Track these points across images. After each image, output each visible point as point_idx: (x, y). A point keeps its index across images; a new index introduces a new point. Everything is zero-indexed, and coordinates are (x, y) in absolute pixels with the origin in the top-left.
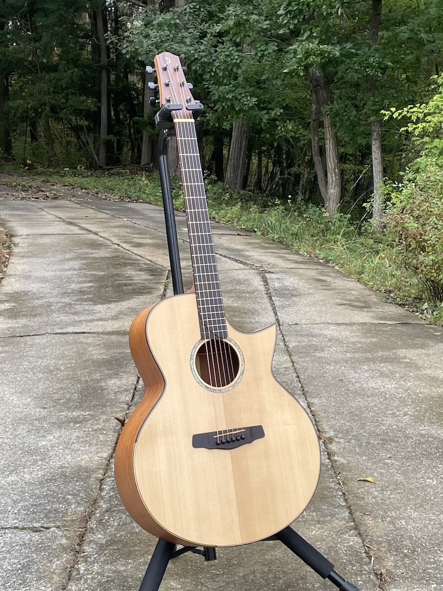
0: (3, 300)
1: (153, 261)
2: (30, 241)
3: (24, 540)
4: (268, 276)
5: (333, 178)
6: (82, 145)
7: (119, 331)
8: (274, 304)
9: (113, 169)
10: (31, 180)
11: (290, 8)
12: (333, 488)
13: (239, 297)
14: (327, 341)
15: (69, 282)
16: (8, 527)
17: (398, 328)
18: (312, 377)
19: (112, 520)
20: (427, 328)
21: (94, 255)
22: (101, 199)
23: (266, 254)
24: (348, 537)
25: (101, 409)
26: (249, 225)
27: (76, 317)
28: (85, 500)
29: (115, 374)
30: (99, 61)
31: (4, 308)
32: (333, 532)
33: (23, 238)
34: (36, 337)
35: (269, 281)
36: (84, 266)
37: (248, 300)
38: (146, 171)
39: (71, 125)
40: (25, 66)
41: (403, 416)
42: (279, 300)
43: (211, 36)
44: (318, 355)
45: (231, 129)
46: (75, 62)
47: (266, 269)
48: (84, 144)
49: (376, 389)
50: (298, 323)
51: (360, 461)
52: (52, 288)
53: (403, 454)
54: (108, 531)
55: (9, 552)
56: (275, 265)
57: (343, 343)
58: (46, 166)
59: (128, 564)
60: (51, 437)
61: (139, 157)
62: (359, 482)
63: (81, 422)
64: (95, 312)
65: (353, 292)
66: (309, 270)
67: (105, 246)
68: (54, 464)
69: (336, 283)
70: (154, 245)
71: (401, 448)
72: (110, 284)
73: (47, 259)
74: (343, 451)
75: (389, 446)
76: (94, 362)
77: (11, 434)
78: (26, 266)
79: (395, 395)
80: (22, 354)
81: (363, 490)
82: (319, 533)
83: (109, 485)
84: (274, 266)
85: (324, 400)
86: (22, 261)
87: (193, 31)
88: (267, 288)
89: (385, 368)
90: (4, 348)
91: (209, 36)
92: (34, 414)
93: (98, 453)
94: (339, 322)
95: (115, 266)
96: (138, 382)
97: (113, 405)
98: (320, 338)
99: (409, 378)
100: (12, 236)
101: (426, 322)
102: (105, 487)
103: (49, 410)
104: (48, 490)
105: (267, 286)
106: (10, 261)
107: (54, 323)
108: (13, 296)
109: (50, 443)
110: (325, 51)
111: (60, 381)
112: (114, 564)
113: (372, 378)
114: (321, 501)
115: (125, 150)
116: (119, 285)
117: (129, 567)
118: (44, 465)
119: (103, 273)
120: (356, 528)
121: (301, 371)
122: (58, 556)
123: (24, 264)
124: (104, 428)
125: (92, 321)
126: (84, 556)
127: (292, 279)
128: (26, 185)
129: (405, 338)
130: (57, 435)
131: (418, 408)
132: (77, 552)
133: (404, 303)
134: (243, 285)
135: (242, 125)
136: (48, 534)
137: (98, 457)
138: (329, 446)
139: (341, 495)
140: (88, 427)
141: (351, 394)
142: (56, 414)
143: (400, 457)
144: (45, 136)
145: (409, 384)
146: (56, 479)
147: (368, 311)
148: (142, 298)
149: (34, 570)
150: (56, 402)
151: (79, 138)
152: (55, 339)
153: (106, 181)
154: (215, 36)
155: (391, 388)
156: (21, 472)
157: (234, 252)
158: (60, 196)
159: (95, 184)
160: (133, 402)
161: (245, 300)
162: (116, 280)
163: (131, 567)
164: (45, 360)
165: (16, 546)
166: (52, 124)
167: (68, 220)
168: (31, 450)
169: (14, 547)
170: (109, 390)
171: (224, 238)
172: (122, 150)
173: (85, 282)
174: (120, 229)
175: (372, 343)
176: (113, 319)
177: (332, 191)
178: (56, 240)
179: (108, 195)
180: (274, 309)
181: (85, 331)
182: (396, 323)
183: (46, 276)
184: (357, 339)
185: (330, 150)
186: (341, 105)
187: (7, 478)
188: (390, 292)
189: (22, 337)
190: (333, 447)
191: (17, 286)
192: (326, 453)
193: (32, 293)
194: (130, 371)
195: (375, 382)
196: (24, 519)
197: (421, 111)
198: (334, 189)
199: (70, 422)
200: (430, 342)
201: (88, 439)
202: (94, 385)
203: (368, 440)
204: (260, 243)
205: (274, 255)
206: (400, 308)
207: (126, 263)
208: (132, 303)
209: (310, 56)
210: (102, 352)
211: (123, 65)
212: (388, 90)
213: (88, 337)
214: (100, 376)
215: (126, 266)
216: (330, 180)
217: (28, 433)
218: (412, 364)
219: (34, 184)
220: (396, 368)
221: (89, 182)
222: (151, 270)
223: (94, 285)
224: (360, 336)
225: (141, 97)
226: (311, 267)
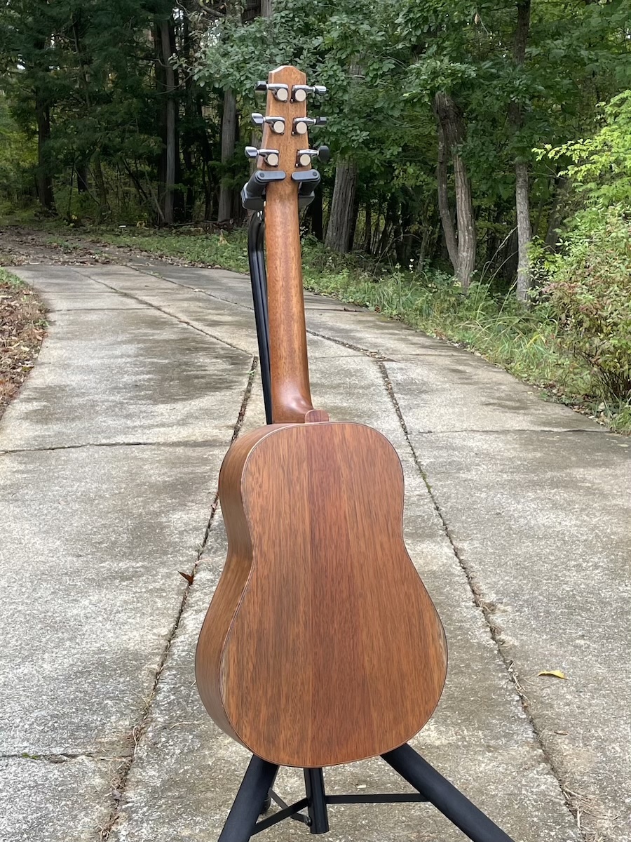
0: (31, 397)
1: (234, 345)
2: (71, 318)
3: (36, 778)
4: (387, 365)
5: (465, 237)
6: (144, 197)
7: (188, 441)
8: (397, 404)
9: (182, 226)
10: (77, 240)
11: (411, 15)
12: (504, 689)
13: (350, 394)
14: (473, 457)
15: (122, 373)
16: (13, 753)
17: (569, 438)
18: (457, 508)
19: (172, 743)
20: (609, 437)
21: (156, 337)
22: (165, 264)
23: (383, 336)
24: (537, 776)
25: (160, 558)
26: (359, 297)
27: (129, 422)
28: (132, 707)
29: (181, 505)
30: (165, 89)
31: (31, 408)
32: (513, 765)
33: (62, 314)
34: (73, 450)
35: (388, 371)
36: (142, 352)
37: (362, 397)
38: (224, 229)
39: (129, 171)
40: (72, 95)
41: (593, 570)
42: (404, 398)
43: (308, 52)
44: (463, 475)
45: (334, 176)
46: (135, 91)
47: (383, 355)
48: (145, 195)
49: (549, 527)
50: (433, 430)
51: (539, 641)
52: (98, 381)
53: (600, 630)
54: (165, 763)
55: (11, 800)
56: (395, 350)
57: (496, 459)
58: (96, 223)
59: (196, 823)
60: (87, 602)
61: (216, 212)
62: (542, 677)
63: (130, 579)
64: (155, 414)
65: (503, 387)
66: (442, 358)
67: (169, 325)
68: (89, 646)
69: (479, 375)
70: (234, 323)
71: (597, 620)
72: (175, 376)
73: (93, 342)
74: (514, 626)
75: (579, 617)
76: (151, 486)
77: (28, 597)
78: (64, 351)
79: (577, 537)
80: (51, 474)
81: (549, 692)
82: (490, 767)
83: (168, 683)
84: (394, 352)
85: (476, 543)
86: (59, 345)
87: (285, 47)
88: (386, 381)
89: (560, 495)
90: (28, 466)
91: (305, 52)
92: (63, 565)
93: (153, 628)
94: (488, 429)
95: (183, 352)
96: (212, 516)
97: (177, 551)
98: (463, 451)
99: (594, 510)
100: (48, 311)
101: (605, 429)
102: (162, 686)
103: (85, 559)
104: (77, 690)
105: (386, 379)
106: (45, 344)
107: (99, 430)
108: (45, 392)
109: (84, 611)
110: (458, 71)
111: (103, 514)
112: (174, 823)
113: (541, 510)
114: (488, 711)
115: (198, 203)
116: (189, 378)
117: (198, 831)
118: (74, 648)
119: (167, 361)
120: (547, 759)
121: (440, 500)
122: (87, 807)
123: (61, 348)
124: (163, 587)
125: (150, 427)
126: (127, 808)
127: (420, 369)
128: (70, 246)
129: (580, 451)
130: (95, 598)
131: (613, 557)
132: (116, 800)
133: (572, 401)
134: (354, 378)
135: (348, 169)
136: (73, 767)
137: (154, 634)
138: (491, 617)
139: (517, 701)
140: (141, 586)
141: (514, 536)
142: (96, 566)
143: (597, 635)
144: (96, 185)
145: (594, 520)
146: (89, 672)
147: (525, 414)
148: (219, 395)
149: (47, 834)
150: (96, 546)
151: (138, 187)
152: (98, 453)
153: (173, 241)
154: (314, 54)
155: (570, 526)
156: (38, 659)
157: (340, 333)
158: (112, 260)
159: (158, 245)
160: (205, 548)
161: (358, 398)
162: (184, 371)
163: (201, 831)
164: (83, 484)
165: (23, 789)
166: (105, 170)
167: (122, 291)
168: (56, 622)
169: (19, 791)
170: (172, 528)
171: (327, 314)
172: (194, 203)
173: (142, 373)
174: (190, 302)
175: (534, 459)
176: (180, 425)
177: (465, 254)
178: (105, 317)
179: (175, 258)
180: (398, 410)
181: (141, 441)
182: (565, 430)
183: (91, 364)
184: (514, 454)
185: (462, 201)
186: (477, 142)
187: (17, 669)
188: (553, 386)
189: (53, 449)
190: (498, 619)
191: (51, 378)
192: (488, 629)
193: (71, 388)
194: (202, 500)
195: (547, 517)
196: (38, 740)
197: (585, 148)
198: (467, 252)
199: (115, 579)
200: (615, 458)
201: (140, 605)
202: (150, 521)
203: (547, 608)
204: (375, 321)
205: (393, 336)
206: (567, 409)
207: (198, 348)
208: (205, 402)
209: (437, 77)
210: (163, 471)
211: (195, 95)
212: (539, 123)
213: (144, 451)
214: (160, 507)
215: (198, 352)
216: (461, 240)
217: (52, 596)
218: (595, 490)
219: (80, 245)
220: (572, 496)
221: (152, 242)
222: (231, 357)
223: (154, 377)
224: (518, 450)
225: (218, 135)
226: (443, 354)
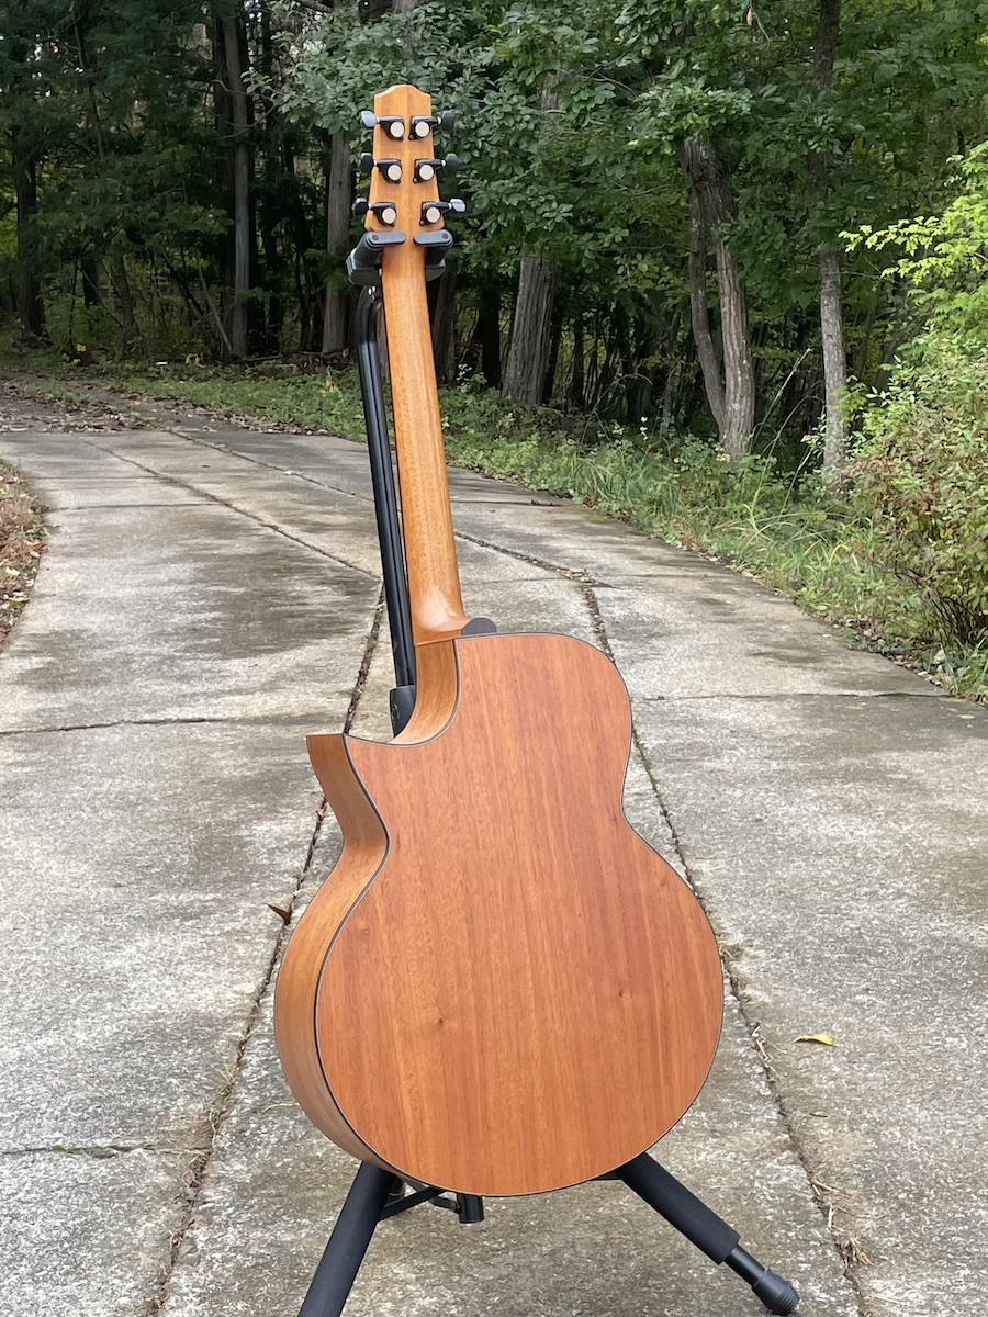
0: (26, 649)
1: (351, 562)
2: (85, 521)
3: (75, 1176)
4: (598, 593)
5: (737, 379)
6: (196, 312)
7: (278, 715)
8: (612, 655)
9: (261, 362)
10: (86, 387)
11: (642, 11)
12: (742, 1058)
14: (727, 735)
15: (170, 610)
16: (40, 1146)
17: (882, 705)
18: (696, 813)
19: (265, 1130)
20: (945, 704)
21: (223, 551)
22: (236, 427)
23: (594, 546)
24: (778, 1167)
25: (240, 887)
26: (556, 482)
27: (184, 687)
28: (207, 1087)
29: (270, 811)
30: (231, 129)
31: (29, 667)
32: (745, 1154)
33: (69, 515)
34: (98, 730)
35: (600, 603)
36: (201, 576)
38: (333, 366)
39: (171, 268)
40: (71, 141)
41: (894, 899)
42: (622, 646)
43: (472, 74)
44: (708, 764)
45: (517, 273)
46: (179, 131)
47: (593, 578)
48: (198, 308)
49: (834, 839)
50: (665, 695)
51: (801, 997)
52: (132, 623)
53: (894, 981)
54: (257, 1155)
55: (42, 1202)
56: (614, 570)
57: (762, 739)
58: (117, 357)
59: (301, 1227)
60: (133, 950)
61: (319, 336)
62: (801, 1044)
63: (196, 917)
64: (225, 674)
65: (784, 627)
66: (688, 580)
67: (245, 531)
68: (139, 1008)
69: (746, 608)
70: (353, 527)
71: (890, 969)
72: (257, 613)
73: (122, 560)
74: (765, 977)
75: (865, 965)
76: (223, 784)
77: (45, 944)
78: (76, 575)
79: (876, 852)
80: (68, 767)
81: (808, 1062)
82: (713, 1156)
83: (257, 1055)
84: (612, 571)
85: (722, 864)
86: (67, 565)
87: (432, 63)
88: (596, 619)
89: (854, 792)
90: (30, 755)
91: (467, 73)
92: (95, 899)
93: (233, 983)
94: (753, 693)
95: (267, 574)
96: (318, 827)
98: (712, 728)
99: (907, 815)
100: (45, 510)
101: (942, 692)
102: (249, 1058)
103: (127, 890)
104: (126, 1065)
105: (596, 616)
106: (43, 564)
107: (138, 699)
108: (48, 642)
109: (129, 962)
110: (720, 103)
111: (150, 826)
112: (271, 1227)
113: (825, 814)
114: (717, 1087)
115: (288, 320)
116: (277, 616)
117: (303, 1235)
118: (117, 1011)
119: (242, 590)
120: (794, 1146)
121: (673, 801)
122: (150, 1210)
123: (71, 571)
124: (245, 928)
125: (218, 694)
126: (205, 1210)
127: (651, 600)
128: (76, 399)
129: (896, 726)
130: (145, 944)
131: (926, 880)
132: (189, 1201)
133: (892, 649)
134: (544, 614)
135: (541, 264)
136: (128, 1162)
137: (235, 992)
138: (734, 965)
139: (760, 1074)
140: (212, 927)
141: (780, 852)
142: (143, 900)
143: (889, 988)
144: (115, 292)
145: (906, 828)
146: (143, 1042)
147: (815, 669)
148: (327, 644)
149: (97, 1242)
150: (142, 872)
151: (188, 295)
152: (139, 734)
153: (247, 388)
154: (480, 74)
155: (868, 838)
156: (67, 1026)
157: (524, 541)
158: (148, 422)
159: (224, 394)
160: (308, 872)
162: (271, 605)
163: (308, 1235)
164: (118, 781)
165: (57, 1189)
166: (129, 265)
167: (165, 474)
168: (89, 977)
169: (53, 1191)
170: (257, 844)
171: (504, 510)
172: (281, 321)
173: (203, 609)
174: (279, 493)
175: (824, 738)
176: (265, 691)
177: (736, 406)
178: (140, 518)
179: (252, 418)
181: (205, 717)
182: (877, 693)
183: (120, 596)
184: (792, 730)
185: (730, 317)
186: (755, 219)
187: (37, 1039)
188: (863, 625)
189: (67, 730)
190: (743, 968)
191: (57, 618)
193: (90, 634)
194: (302, 804)
195: (833, 824)
196: (75, 1130)
197: (927, 231)
198: (741, 403)
199: (174, 917)
200: (951, 736)
201: (213, 952)
202: (224, 835)
203: (819, 953)
204: (582, 522)
205: (611, 546)
206: (885, 662)
207: (291, 568)
208: (305, 655)
209: (687, 112)
210: (241, 761)
211: (282, 138)
212: (856, 187)
213: (210, 731)
214: (237, 815)
215: (292, 574)
216: (730, 383)
217: (82, 942)
218: (913, 784)
219: (92, 397)
220: (877, 794)
221: (213, 390)
222: (345, 583)
223: (223, 616)
224: (798, 724)
225: (321, 206)
226: (691, 574)
